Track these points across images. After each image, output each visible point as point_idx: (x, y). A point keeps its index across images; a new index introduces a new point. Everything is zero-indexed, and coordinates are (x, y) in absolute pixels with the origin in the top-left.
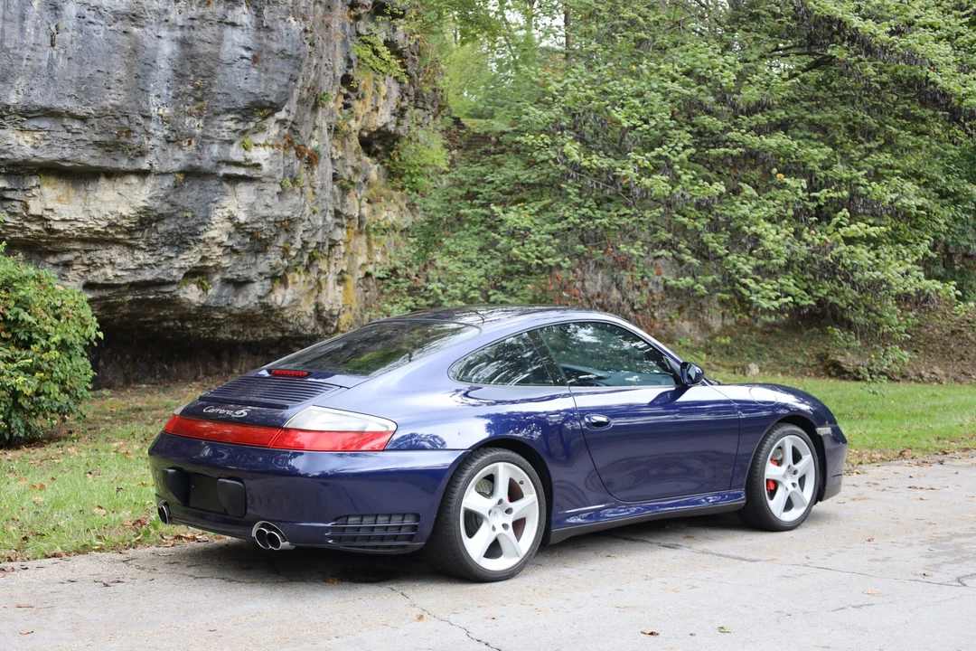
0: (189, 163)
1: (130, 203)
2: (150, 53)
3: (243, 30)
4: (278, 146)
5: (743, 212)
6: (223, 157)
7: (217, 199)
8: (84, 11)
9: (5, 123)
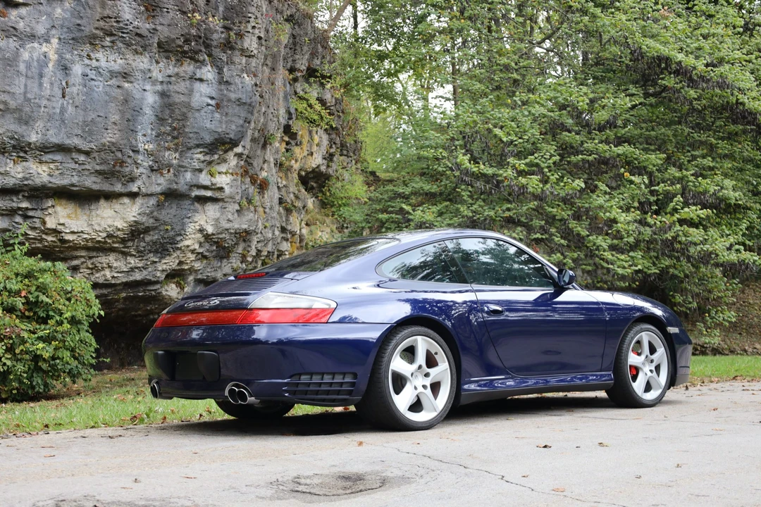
0: (168, 186)
1: (124, 218)
2: (138, 102)
3: (208, 84)
4: (237, 174)
5: (599, 202)
6: (195, 182)
7: (190, 215)
8: (88, 71)
9: (28, 157)
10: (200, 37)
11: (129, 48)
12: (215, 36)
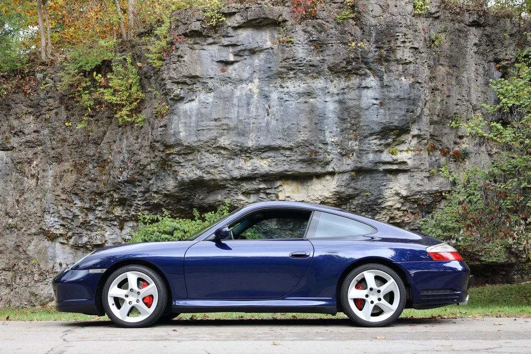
0: (355, 165)
1: (328, 190)
2: (321, 111)
3: (373, 90)
4: (421, 150)
7: (385, 184)
8: (283, 96)
9: (252, 156)
10: (358, 58)
11: (308, 75)
12: (370, 55)
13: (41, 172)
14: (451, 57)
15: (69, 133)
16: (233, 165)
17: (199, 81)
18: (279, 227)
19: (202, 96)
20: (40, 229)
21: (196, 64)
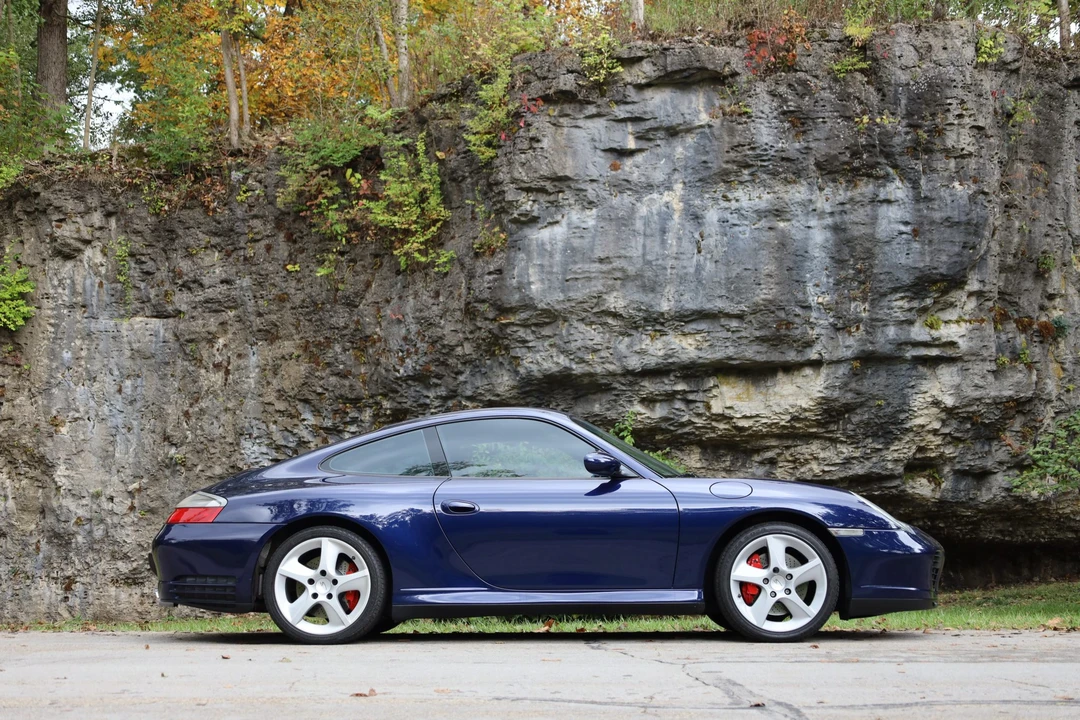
0: (862, 348)
2: (800, 244)
3: (899, 205)
4: (982, 320)
6: (904, 339)
7: (913, 383)
8: (728, 216)
9: (666, 330)
10: (874, 146)
11: (778, 178)
12: (897, 140)
13: (234, 359)
14: (1038, 145)
15: (293, 284)
16: (629, 346)
17: (569, 187)
18: (704, 465)
19: (575, 215)
20: (233, 467)
21: (565, 153)
